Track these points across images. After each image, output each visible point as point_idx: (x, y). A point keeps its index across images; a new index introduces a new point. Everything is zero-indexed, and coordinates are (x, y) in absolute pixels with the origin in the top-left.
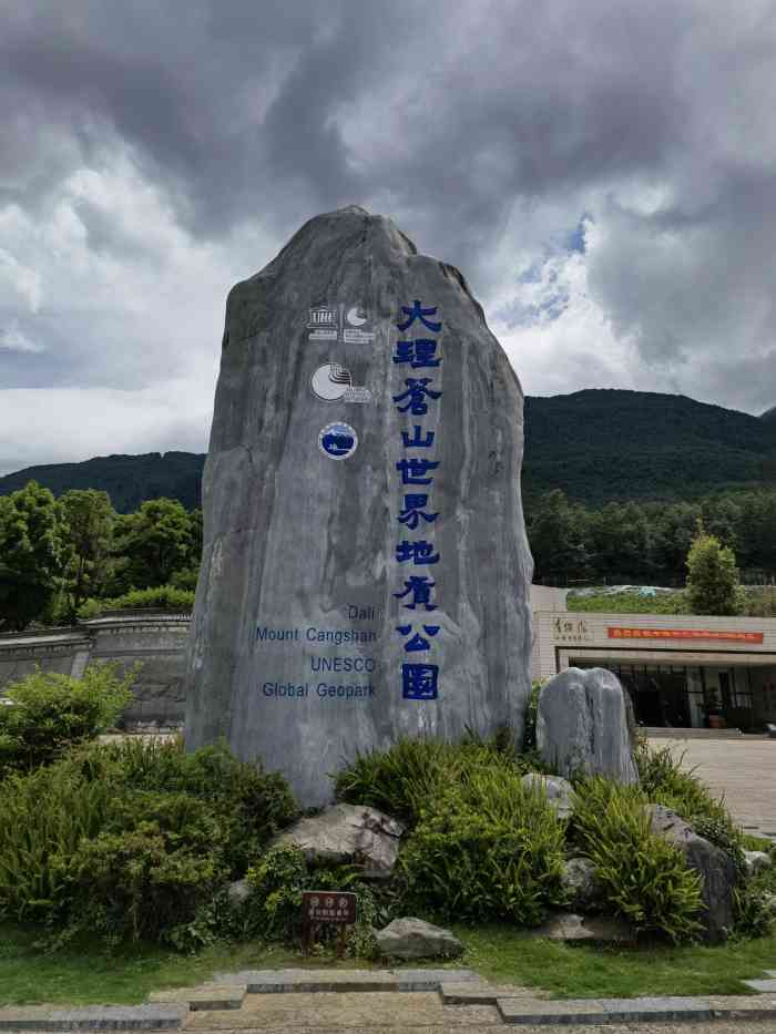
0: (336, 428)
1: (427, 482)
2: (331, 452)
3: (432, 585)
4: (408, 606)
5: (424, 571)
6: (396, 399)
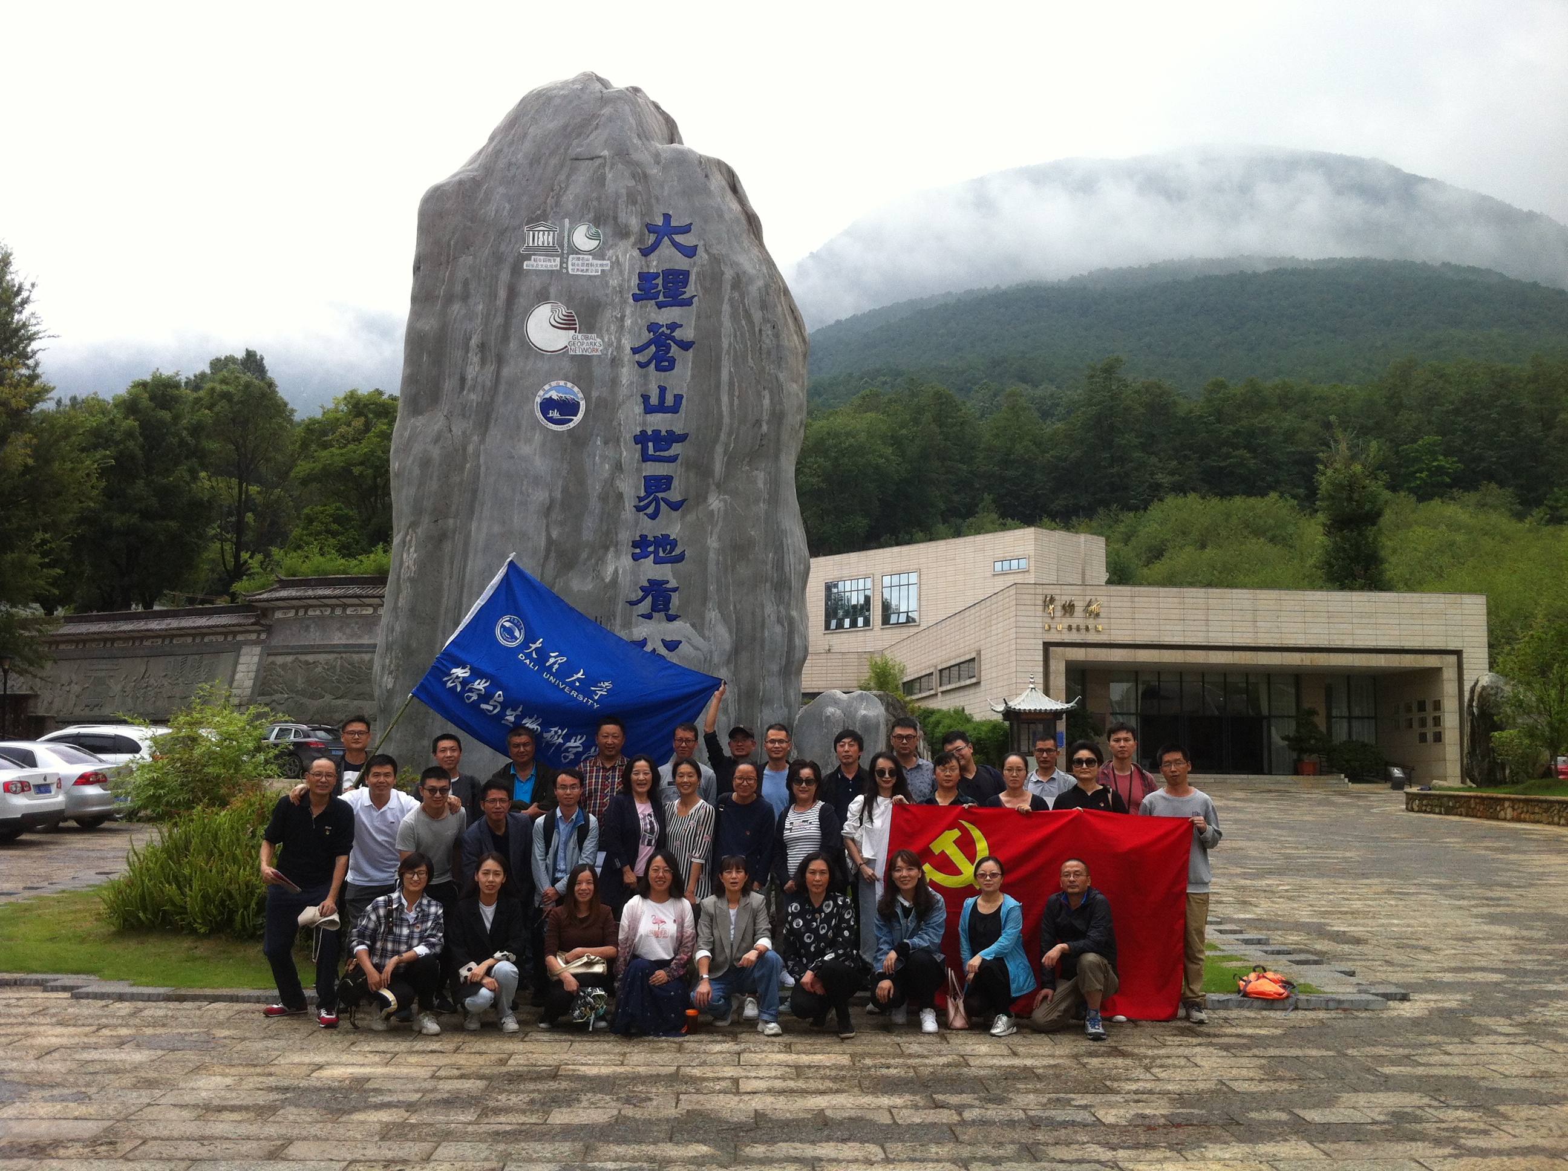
0: (557, 388)
1: (673, 459)
2: (551, 420)
3: (675, 590)
4: (643, 616)
5: (665, 572)
6: (635, 351)
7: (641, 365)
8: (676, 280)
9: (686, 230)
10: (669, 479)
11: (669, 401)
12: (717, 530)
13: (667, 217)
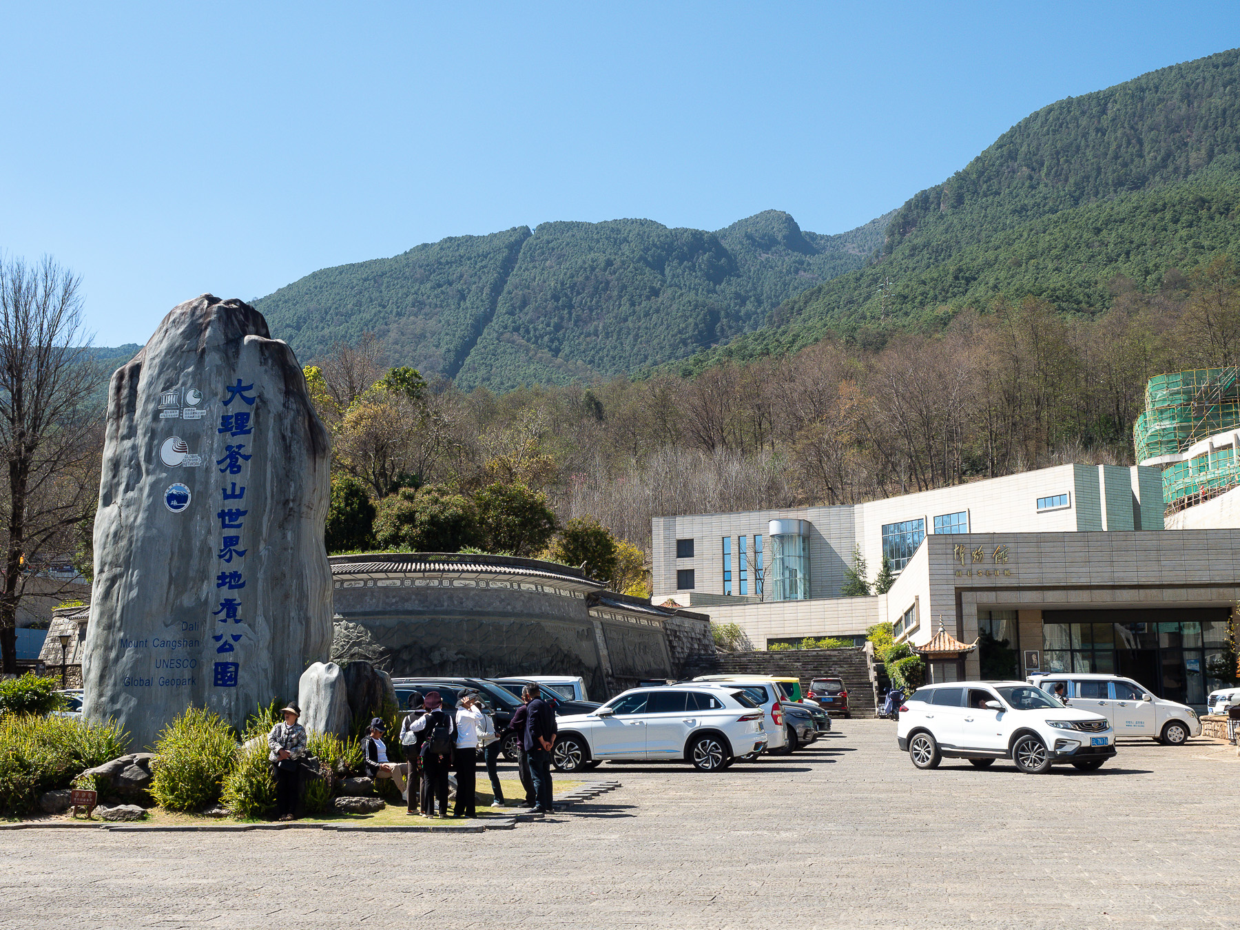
0: (176, 488)
1: (239, 526)
2: (173, 507)
3: (239, 604)
4: (222, 621)
5: (235, 594)
6: (219, 463)
7: (222, 471)
8: (242, 418)
9: (250, 387)
10: (237, 538)
11: (237, 492)
12: (264, 567)
13: (240, 381)
